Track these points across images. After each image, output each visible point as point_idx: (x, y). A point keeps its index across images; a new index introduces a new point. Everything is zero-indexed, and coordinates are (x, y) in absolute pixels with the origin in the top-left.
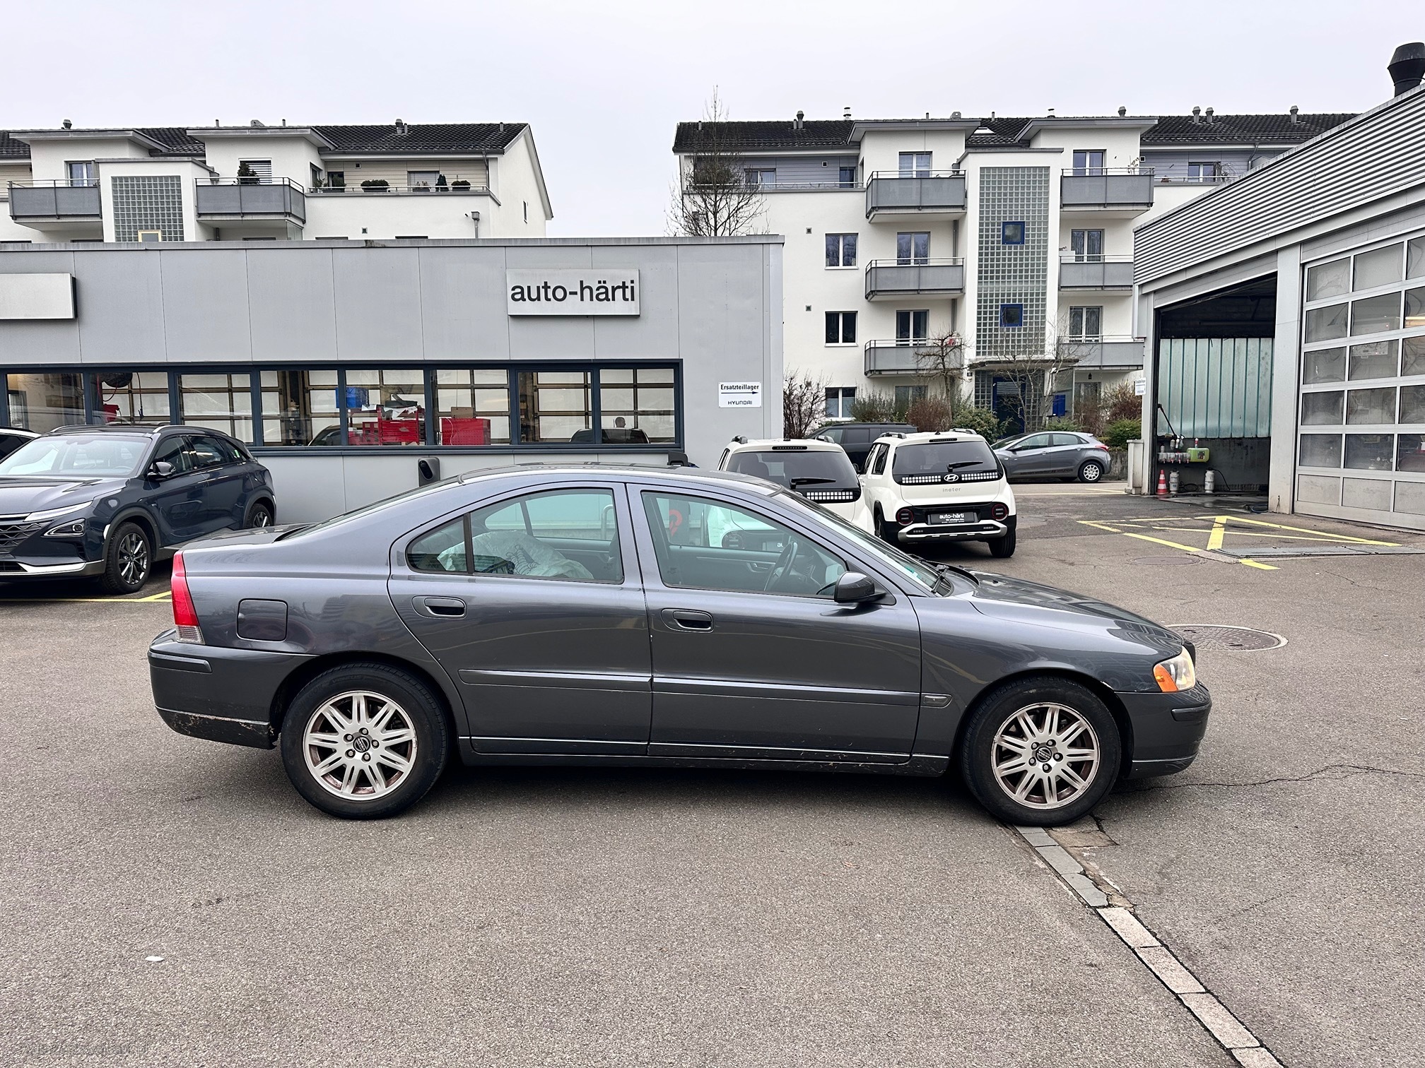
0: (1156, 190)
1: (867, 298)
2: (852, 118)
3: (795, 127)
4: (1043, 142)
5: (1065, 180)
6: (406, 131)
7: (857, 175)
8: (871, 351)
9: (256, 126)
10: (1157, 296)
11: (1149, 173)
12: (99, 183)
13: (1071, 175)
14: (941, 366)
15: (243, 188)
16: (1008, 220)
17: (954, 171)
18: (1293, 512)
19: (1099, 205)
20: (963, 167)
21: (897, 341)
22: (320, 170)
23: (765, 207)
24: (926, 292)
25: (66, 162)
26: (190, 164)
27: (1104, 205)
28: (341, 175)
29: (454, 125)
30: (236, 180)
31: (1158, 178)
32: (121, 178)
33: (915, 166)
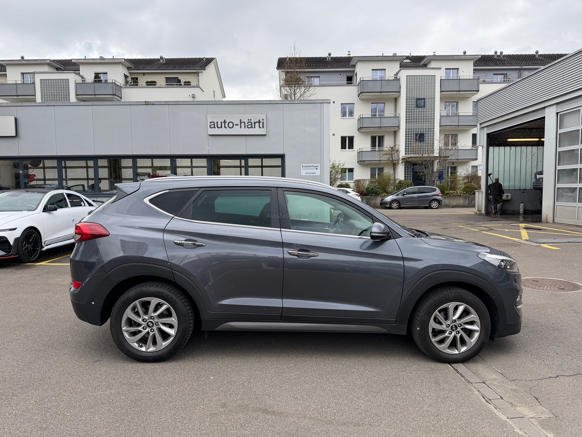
0: (480, 85)
1: (358, 130)
2: (351, 56)
3: (327, 59)
4: (433, 65)
5: (442, 81)
6: (164, 61)
7: (354, 79)
8: (360, 153)
9: (101, 58)
10: (488, 128)
11: (477, 78)
12: (35, 82)
13: (445, 79)
14: (391, 159)
15: (95, 84)
16: (418, 98)
17: (395, 77)
18: (554, 222)
19: (457, 91)
20: (399, 75)
21: (371, 148)
22: (128, 77)
23: (316, 92)
24: (384, 128)
25: (21, 73)
26: (73, 74)
27: (458, 91)
28: (137, 79)
29: (184, 59)
30: (93, 81)
31: (481, 80)
32: (44, 80)
33: (378, 75)
